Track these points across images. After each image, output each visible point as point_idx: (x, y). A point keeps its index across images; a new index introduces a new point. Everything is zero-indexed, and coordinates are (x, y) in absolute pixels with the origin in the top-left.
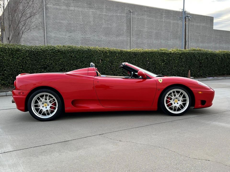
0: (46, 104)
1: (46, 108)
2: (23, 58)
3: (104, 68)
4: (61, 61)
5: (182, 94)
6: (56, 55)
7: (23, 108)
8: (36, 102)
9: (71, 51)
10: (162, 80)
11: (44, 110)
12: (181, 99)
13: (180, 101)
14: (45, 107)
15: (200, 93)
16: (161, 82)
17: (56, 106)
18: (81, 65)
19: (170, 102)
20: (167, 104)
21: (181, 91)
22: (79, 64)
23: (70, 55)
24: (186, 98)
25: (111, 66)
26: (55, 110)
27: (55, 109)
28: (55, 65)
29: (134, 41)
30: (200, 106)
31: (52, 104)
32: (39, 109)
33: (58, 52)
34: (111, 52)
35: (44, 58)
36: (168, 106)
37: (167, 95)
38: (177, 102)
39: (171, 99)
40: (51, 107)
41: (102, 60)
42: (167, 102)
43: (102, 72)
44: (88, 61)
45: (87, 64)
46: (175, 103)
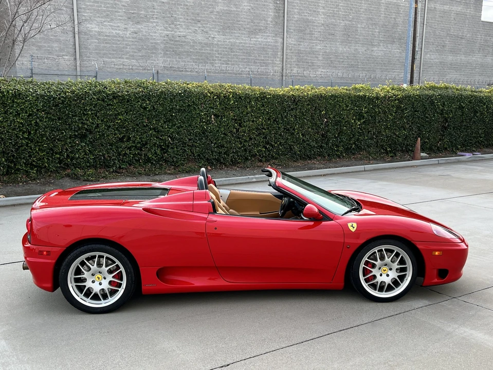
0: (99, 276)
1: (100, 284)
2: (30, 115)
3: (222, 136)
4: (120, 119)
5: (397, 255)
6: (108, 105)
7: (49, 285)
8: (78, 271)
9: (143, 96)
10: (355, 225)
11: (96, 288)
12: (396, 265)
13: (394, 270)
14: (97, 283)
15: (437, 253)
16: (353, 230)
17: (122, 280)
18: (168, 127)
19: (371, 272)
20: (364, 276)
21: (396, 249)
22: (162, 127)
23: (141, 106)
24: (405, 264)
25: (237, 131)
26: (120, 289)
27: (120, 285)
28: (105, 129)
29: (293, 45)
30: (436, 280)
31: (113, 277)
32: (85, 286)
33: (114, 97)
34: (238, 97)
35: (80, 112)
36: (367, 281)
37: (365, 258)
38: (388, 272)
39: (374, 266)
40: (111, 283)
41: (216, 116)
42: (366, 272)
43: (216, 143)
44: (185, 118)
45: (182, 127)
46: (381, 275)
